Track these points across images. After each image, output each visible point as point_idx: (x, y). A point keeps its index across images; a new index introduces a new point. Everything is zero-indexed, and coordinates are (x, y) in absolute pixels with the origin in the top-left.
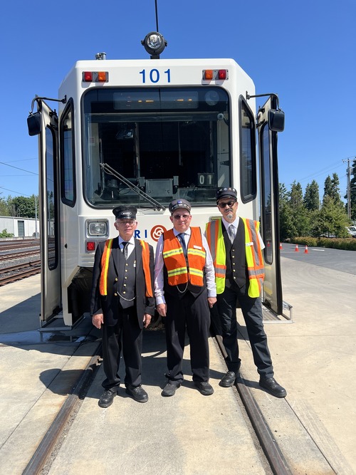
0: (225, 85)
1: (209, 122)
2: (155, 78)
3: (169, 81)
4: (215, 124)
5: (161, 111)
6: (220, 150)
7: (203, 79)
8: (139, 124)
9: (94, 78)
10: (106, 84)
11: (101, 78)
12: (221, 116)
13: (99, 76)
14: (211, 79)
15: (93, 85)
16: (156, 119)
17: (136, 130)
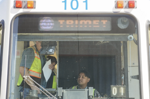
0: (133, 12)
1: (120, 42)
2: (75, 6)
3: (87, 9)
4: (125, 43)
5: (78, 32)
6: (130, 63)
7: (116, 7)
8: (60, 42)
9: (23, 5)
10: (32, 11)
11: (29, 6)
12: (131, 38)
13: (27, 4)
14: (122, 7)
15: (21, 11)
16: (75, 39)
17: (57, 47)
